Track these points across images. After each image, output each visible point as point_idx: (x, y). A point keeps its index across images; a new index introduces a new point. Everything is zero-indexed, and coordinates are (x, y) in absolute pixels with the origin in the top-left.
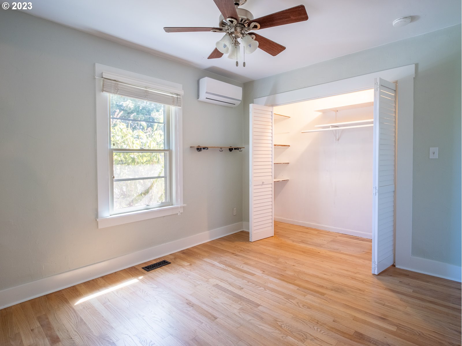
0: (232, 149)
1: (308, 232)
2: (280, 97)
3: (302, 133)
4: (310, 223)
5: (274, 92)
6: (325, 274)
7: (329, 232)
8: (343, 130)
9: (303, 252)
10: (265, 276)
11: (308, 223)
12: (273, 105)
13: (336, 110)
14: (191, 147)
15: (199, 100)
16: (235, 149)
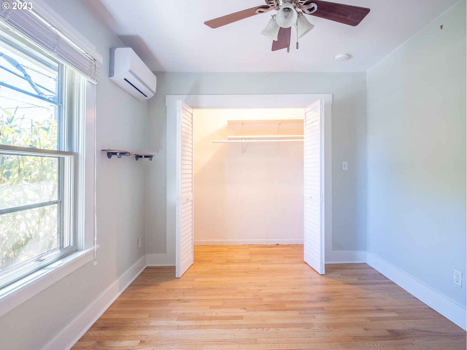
0: (141, 157)
1: (220, 250)
2: (204, 99)
3: (213, 142)
4: (215, 240)
5: (196, 91)
6: (294, 288)
7: (236, 246)
8: (248, 143)
9: (245, 272)
10: (254, 313)
11: (212, 240)
12: (194, 107)
13: (243, 123)
14: (102, 150)
15: (111, 78)
16: (146, 157)
